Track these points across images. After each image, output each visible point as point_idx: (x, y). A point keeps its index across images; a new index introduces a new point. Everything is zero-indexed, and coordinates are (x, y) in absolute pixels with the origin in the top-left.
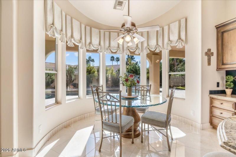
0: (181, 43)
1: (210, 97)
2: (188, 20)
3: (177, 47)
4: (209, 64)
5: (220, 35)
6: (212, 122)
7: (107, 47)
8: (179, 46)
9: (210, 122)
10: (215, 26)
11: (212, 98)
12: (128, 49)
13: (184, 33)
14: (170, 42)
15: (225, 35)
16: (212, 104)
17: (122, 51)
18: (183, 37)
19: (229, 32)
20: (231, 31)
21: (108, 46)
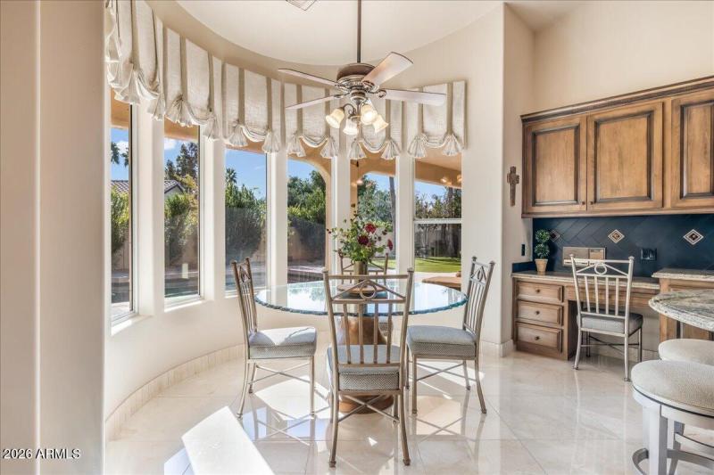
0: (456, 143)
1: (514, 279)
2: (470, 88)
3: (444, 153)
4: (513, 203)
5: (530, 138)
6: (519, 334)
7: (232, 120)
8: (448, 151)
9: (513, 338)
10: (522, 116)
11: (518, 281)
12: (301, 139)
13: (462, 119)
14: (424, 135)
15: (541, 139)
16: (517, 294)
17: (279, 141)
18: (459, 128)
19: (549, 136)
20: (552, 134)
21: (236, 117)
